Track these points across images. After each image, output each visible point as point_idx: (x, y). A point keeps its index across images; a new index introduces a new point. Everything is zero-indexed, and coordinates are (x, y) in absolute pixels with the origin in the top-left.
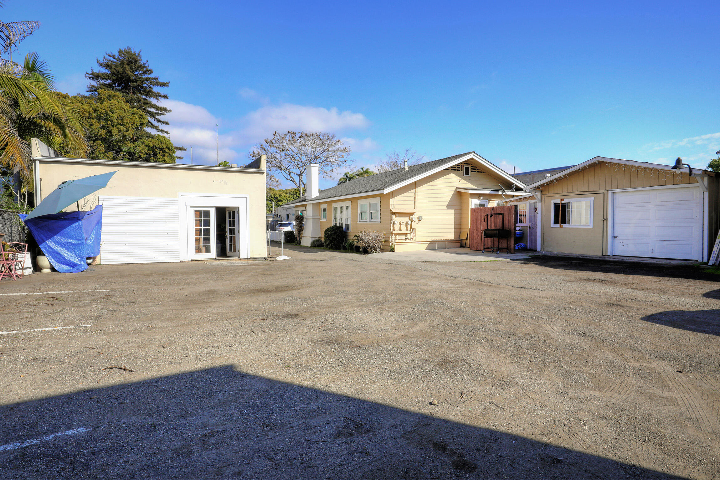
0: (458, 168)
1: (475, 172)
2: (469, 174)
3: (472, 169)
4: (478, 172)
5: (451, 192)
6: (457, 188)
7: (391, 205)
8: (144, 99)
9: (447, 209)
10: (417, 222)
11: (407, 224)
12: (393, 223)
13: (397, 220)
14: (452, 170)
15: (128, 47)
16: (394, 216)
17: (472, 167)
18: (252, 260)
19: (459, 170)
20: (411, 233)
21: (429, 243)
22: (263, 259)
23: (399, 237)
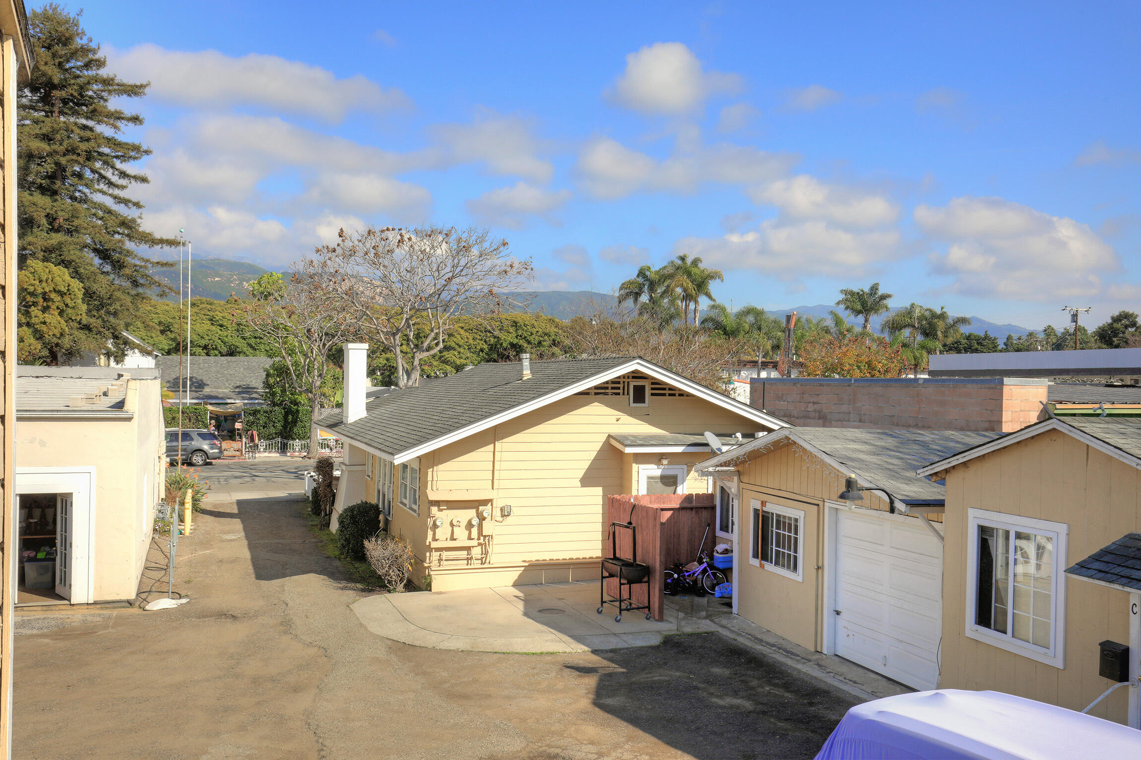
0: (613, 388)
1: (664, 395)
2: (644, 402)
3: (652, 389)
4: (670, 395)
5: (595, 446)
6: (609, 436)
7: (429, 483)
8: (85, 127)
9: (582, 486)
10: (501, 519)
11: (469, 526)
12: (432, 523)
13: (443, 517)
14: (596, 394)
15: (51, 6)
16: (434, 510)
17: (653, 383)
18: (98, 606)
19: (619, 394)
20: (480, 544)
21: (523, 569)
22: (124, 604)
23: (445, 554)
